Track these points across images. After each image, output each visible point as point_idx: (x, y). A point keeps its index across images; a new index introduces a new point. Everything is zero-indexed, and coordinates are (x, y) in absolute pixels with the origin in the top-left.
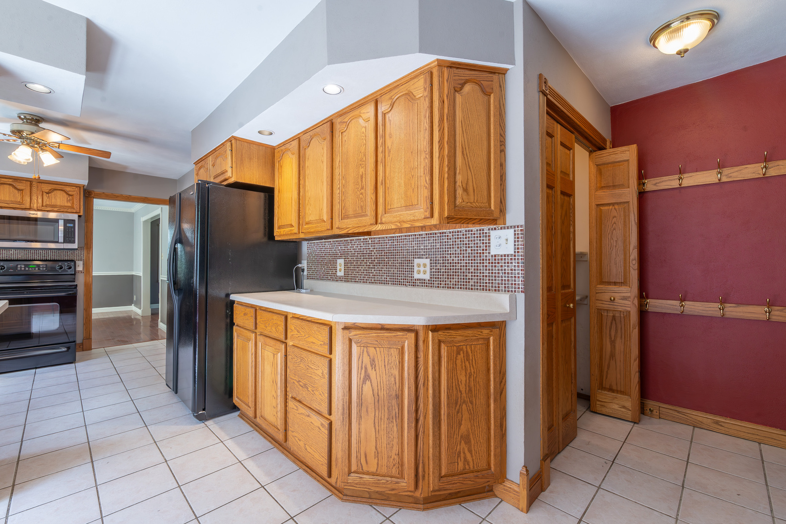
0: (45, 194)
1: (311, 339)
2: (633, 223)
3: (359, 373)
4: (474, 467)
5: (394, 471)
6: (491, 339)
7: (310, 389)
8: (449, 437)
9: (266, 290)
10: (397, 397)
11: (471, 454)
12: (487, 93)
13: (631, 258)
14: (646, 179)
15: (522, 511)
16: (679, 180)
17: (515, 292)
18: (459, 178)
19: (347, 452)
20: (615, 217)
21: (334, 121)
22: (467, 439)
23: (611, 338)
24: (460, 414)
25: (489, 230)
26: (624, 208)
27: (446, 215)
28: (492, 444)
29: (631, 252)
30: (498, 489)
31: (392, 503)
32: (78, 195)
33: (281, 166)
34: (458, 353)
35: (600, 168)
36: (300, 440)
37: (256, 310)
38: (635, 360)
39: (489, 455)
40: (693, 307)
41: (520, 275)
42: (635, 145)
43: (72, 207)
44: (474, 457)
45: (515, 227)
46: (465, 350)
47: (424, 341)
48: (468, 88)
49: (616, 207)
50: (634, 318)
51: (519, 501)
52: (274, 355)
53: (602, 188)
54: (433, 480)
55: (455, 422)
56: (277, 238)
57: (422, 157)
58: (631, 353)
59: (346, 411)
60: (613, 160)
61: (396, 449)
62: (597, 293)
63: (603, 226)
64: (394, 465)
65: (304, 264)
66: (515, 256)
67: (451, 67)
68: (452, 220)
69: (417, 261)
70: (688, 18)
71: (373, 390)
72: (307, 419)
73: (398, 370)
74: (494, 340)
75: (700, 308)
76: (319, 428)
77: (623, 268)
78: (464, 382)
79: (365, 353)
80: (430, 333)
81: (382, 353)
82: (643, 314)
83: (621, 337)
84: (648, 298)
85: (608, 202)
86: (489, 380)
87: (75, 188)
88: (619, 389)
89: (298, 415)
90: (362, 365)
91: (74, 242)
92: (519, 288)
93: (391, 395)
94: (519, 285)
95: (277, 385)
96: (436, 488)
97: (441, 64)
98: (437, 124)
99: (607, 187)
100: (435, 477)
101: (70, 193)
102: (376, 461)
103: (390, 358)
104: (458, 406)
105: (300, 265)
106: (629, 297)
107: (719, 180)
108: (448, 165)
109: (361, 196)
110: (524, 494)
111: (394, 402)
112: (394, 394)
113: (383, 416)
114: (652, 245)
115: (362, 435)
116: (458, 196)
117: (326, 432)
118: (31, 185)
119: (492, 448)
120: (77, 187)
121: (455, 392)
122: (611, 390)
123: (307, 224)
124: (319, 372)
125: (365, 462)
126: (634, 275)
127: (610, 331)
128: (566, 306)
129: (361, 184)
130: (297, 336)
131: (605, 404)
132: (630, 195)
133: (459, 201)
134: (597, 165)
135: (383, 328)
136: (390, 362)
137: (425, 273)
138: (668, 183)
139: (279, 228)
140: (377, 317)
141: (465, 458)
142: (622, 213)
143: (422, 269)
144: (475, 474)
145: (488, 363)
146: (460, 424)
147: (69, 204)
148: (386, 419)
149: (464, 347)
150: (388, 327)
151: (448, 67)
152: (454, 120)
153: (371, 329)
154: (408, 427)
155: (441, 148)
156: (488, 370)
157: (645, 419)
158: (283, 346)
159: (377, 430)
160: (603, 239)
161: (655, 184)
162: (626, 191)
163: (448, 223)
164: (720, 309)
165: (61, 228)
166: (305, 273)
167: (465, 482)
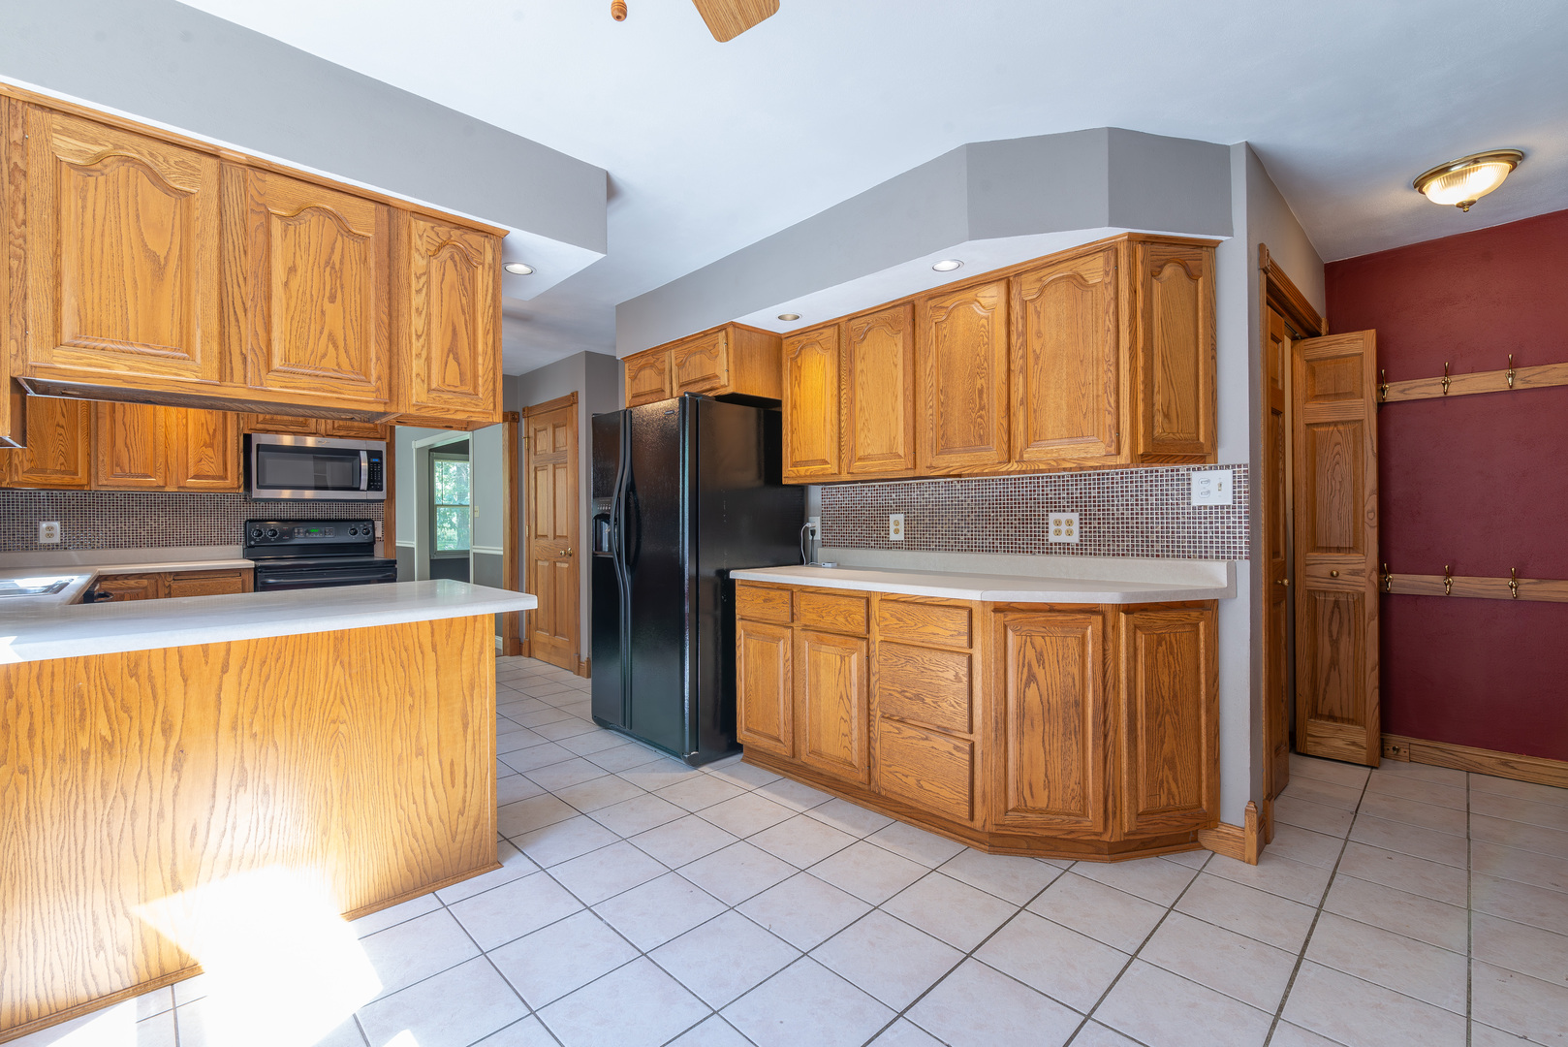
1: (931, 629)
2: (1370, 454)
3: (1019, 673)
4: (1180, 802)
5: (1074, 807)
6: (1202, 625)
7: (927, 700)
8: (1150, 759)
9: (751, 565)
10: (1077, 704)
11: (1177, 784)
12: (1192, 276)
13: (1367, 509)
14: (1387, 382)
15: (1249, 863)
16: (1444, 385)
17: (1235, 558)
18: (1158, 399)
19: (1003, 783)
20: (1339, 444)
21: (916, 302)
22: (1171, 763)
23: (1331, 636)
24: (1162, 728)
25: (1188, 470)
26: (1354, 430)
27: (1141, 450)
28: (1204, 772)
29: (1366, 498)
30: (1207, 838)
31: (1063, 854)
33: (799, 368)
34: (1159, 644)
35: (1313, 366)
36: (907, 777)
37: (792, 593)
38: (1373, 670)
39: (1200, 787)
40: (1466, 585)
41: (1243, 535)
42: (1373, 331)
43: (376, 430)
44: (1181, 789)
45: (1233, 467)
46: (1168, 639)
47: (1113, 627)
48: (1168, 271)
49: (1341, 428)
50: (1371, 603)
51: (1244, 850)
52: (843, 658)
53: (1316, 397)
54: (1129, 818)
55: (1155, 740)
56: (785, 481)
57: (1100, 369)
58: (1365, 658)
59: (1001, 725)
60: (1335, 354)
61: (1076, 776)
62: (1307, 565)
63: (1317, 459)
64: (1073, 798)
65: (815, 522)
66: (1234, 508)
67: (1144, 242)
68: (1147, 458)
69: (1052, 517)
70: (1476, 161)
71: (1041, 696)
72: (925, 743)
73: (1077, 667)
74: (1205, 626)
75: (1479, 586)
76: (950, 753)
77: (1351, 524)
78: (1166, 684)
79: (1028, 643)
80: (1123, 616)
81: (1054, 644)
82: (1384, 597)
83: (1349, 634)
84: (1390, 573)
85: (1326, 420)
86: (1198, 683)
88: (1345, 716)
89: (900, 741)
90: (1024, 661)
91: (380, 489)
92: (1241, 553)
93: (1069, 702)
94: (1241, 548)
95: (850, 701)
96: (1133, 829)
97: (1132, 239)
98: (1127, 324)
99: (1325, 396)
100: (1131, 813)
102: (1046, 793)
103: (1066, 651)
104: (1160, 717)
105: (809, 525)
106: (1363, 570)
107: (1511, 387)
108: (1143, 382)
109: (979, 419)
110: (1252, 838)
111: (1072, 711)
112: (1072, 700)
113: (1056, 732)
114: (1397, 490)
115: (1025, 758)
116: (1156, 424)
117: (967, 757)
119: (1204, 778)
121: (1155, 698)
122: (1332, 718)
123: (860, 459)
124: (950, 675)
125: (1029, 795)
126: (1371, 536)
127: (1330, 624)
128: (1276, 583)
129: (980, 403)
130: (897, 626)
131: (1322, 740)
132: (1364, 410)
133: (1158, 431)
134: (1307, 361)
135: (1052, 609)
136: (1066, 656)
137: (1069, 533)
138: (1424, 390)
139: (795, 465)
140: (1049, 593)
141: (1169, 789)
142: (1351, 438)
143: (1064, 528)
144: (1183, 812)
145: (1197, 658)
146: (1163, 743)
148: (1060, 735)
149: (1167, 635)
150: (1060, 608)
151: (1140, 242)
152: (1151, 317)
153: (1035, 611)
154: (1093, 745)
155: (1133, 357)
156: (1198, 668)
157: (1388, 763)
158: (865, 643)
159: (1048, 750)
160: (1317, 478)
161: (1403, 391)
162: (1358, 402)
163: (1142, 462)
164: (1511, 587)
165: (365, 465)
166: (818, 537)
167: (1169, 823)
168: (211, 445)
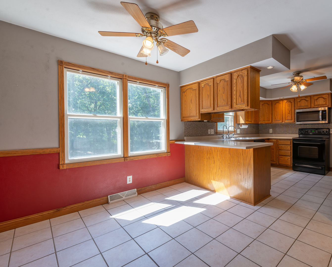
0: (315, 100)
32: (328, 98)
43: (326, 104)
87: (327, 95)
91: (326, 120)
101: (325, 98)
118: (311, 98)
120: (327, 94)
147: (325, 103)
165: (320, 114)
168: (289, 113)
